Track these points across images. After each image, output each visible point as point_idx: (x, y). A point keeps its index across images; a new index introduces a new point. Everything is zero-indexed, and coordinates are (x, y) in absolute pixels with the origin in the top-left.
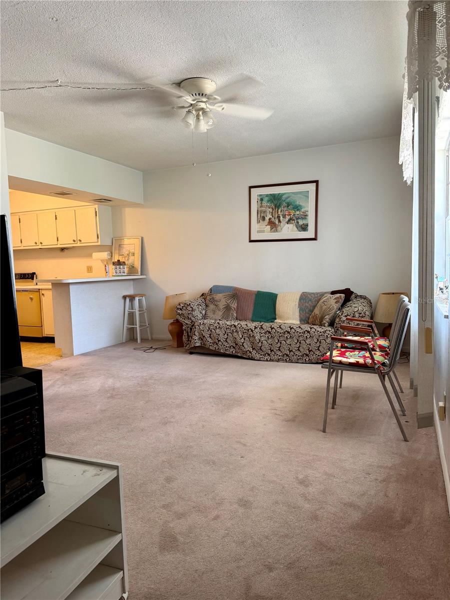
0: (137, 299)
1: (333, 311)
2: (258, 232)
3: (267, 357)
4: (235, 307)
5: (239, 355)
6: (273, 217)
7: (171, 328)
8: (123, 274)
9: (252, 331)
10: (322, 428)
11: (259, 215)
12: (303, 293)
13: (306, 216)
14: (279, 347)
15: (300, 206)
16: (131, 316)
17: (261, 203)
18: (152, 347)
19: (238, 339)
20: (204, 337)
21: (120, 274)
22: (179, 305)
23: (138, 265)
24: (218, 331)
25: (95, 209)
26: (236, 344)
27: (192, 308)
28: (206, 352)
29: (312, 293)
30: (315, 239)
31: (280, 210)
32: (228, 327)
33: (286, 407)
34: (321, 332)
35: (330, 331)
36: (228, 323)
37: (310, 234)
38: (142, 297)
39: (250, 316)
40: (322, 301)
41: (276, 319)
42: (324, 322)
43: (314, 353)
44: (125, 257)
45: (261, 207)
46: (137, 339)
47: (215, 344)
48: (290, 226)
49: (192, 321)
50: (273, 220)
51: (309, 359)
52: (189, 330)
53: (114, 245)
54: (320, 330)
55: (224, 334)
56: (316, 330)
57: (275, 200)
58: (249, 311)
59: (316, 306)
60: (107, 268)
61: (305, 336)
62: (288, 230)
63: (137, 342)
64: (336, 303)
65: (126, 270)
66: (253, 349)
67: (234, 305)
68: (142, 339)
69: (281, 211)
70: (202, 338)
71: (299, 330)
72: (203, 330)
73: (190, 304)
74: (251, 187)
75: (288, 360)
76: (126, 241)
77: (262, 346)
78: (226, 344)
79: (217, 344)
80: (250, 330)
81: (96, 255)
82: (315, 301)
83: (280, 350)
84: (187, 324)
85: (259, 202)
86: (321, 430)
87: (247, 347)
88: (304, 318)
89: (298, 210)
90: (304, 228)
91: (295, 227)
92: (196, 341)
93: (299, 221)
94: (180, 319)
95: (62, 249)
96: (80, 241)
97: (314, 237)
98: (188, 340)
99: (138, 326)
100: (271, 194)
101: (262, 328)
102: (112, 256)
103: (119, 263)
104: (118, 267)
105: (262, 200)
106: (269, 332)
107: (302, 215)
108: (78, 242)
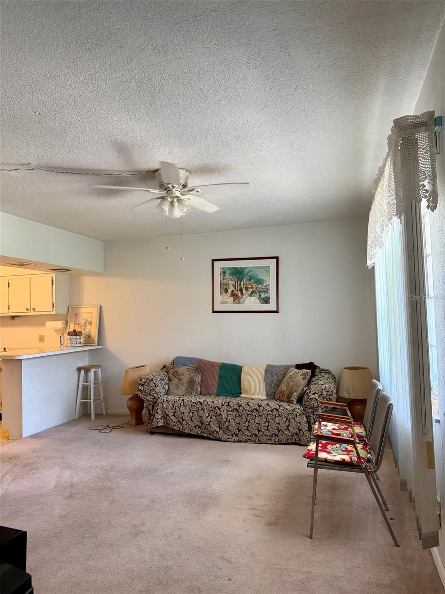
0: (93, 371)
1: (301, 388)
2: (221, 303)
3: (235, 438)
4: (199, 381)
5: (205, 435)
6: (236, 289)
7: (129, 403)
8: (79, 345)
9: (219, 409)
10: (308, 533)
11: (222, 287)
12: (268, 365)
13: (268, 289)
14: (248, 427)
15: (262, 279)
16: (86, 389)
17: (224, 276)
18: (108, 426)
19: (204, 418)
20: (167, 415)
21: (75, 345)
22: (141, 380)
23: (95, 334)
24: (182, 409)
25: (52, 277)
26: (202, 424)
27: (155, 383)
28: (169, 432)
29: (277, 366)
30: (277, 312)
31: (242, 283)
32: (193, 404)
33: (265, 505)
34: (290, 411)
35: (298, 409)
36: (193, 400)
37: (272, 306)
38: (98, 368)
39: (215, 391)
40: (288, 376)
41: (241, 393)
42: (292, 399)
43: (283, 433)
44: (81, 326)
45: (224, 279)
46: (91, 414)
47: (179, 423)
48: (253, 298)
49: (155, 398)
50: (236, 292)
51: (279, 440)
52: (151, 407)
53: (70, 313)
54: (288, 408)
55: (189, 413)
56: (284, 408)
57: (237, 273)
58: (214, 385)
59: (282, 380)
60: (62, 339)
61: (274, 414)
62: (251, 302)
63: (91, 418)
64: (303, 379)
65: (82, 340)
66: (220, 429)
67: (198, 379)
68: (96, 415)
69: (244, 284)
70: (165, 417)
71: (267, 408)
72: (167, 408)
73: (152, 379)
74: (213, 261)
75: (256, 440)
76: (83, 310)
77: (229, 425)
78: (191, 423)
79: (181, 423)
80: (217, 408)
81: (49, 324)
82: (280, 375)
83: (248, 430)
84: (148, 401)
85: (222, 275)
86: (307, 536)
87: (214, 426)
88: (270, 393)
89: (260, 284)
90: (266, 301)
91: (257, 299)
92: (158, 420)
93: (261, 294)
94: (142, 395)
95: (13, 317)
96: (34, 309)
97: (276, 310)
98: (150, 419)
99: (92, 401)
100: (233, 268)
101: (229, 405)
102: (67, 325)
103: (75, 333)
104: (74, 337)
105: (224, 273)
106: (237, 410)
107: (264, 288)
108: (32, 311)
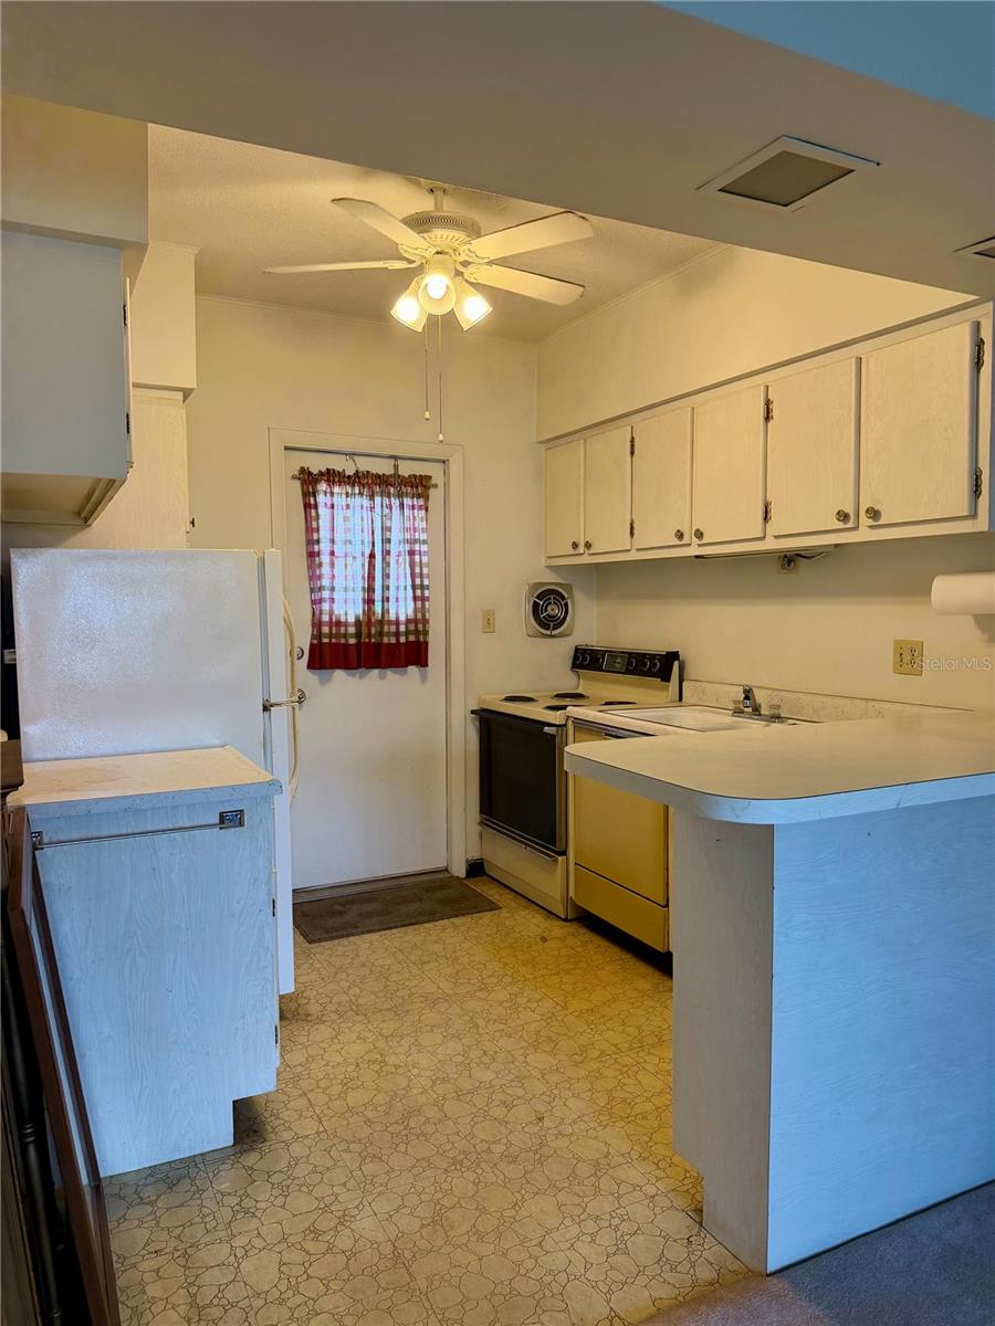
81: (950, 589)
95: (790, 559)
96: (874, 513)
108: (865, 521)
